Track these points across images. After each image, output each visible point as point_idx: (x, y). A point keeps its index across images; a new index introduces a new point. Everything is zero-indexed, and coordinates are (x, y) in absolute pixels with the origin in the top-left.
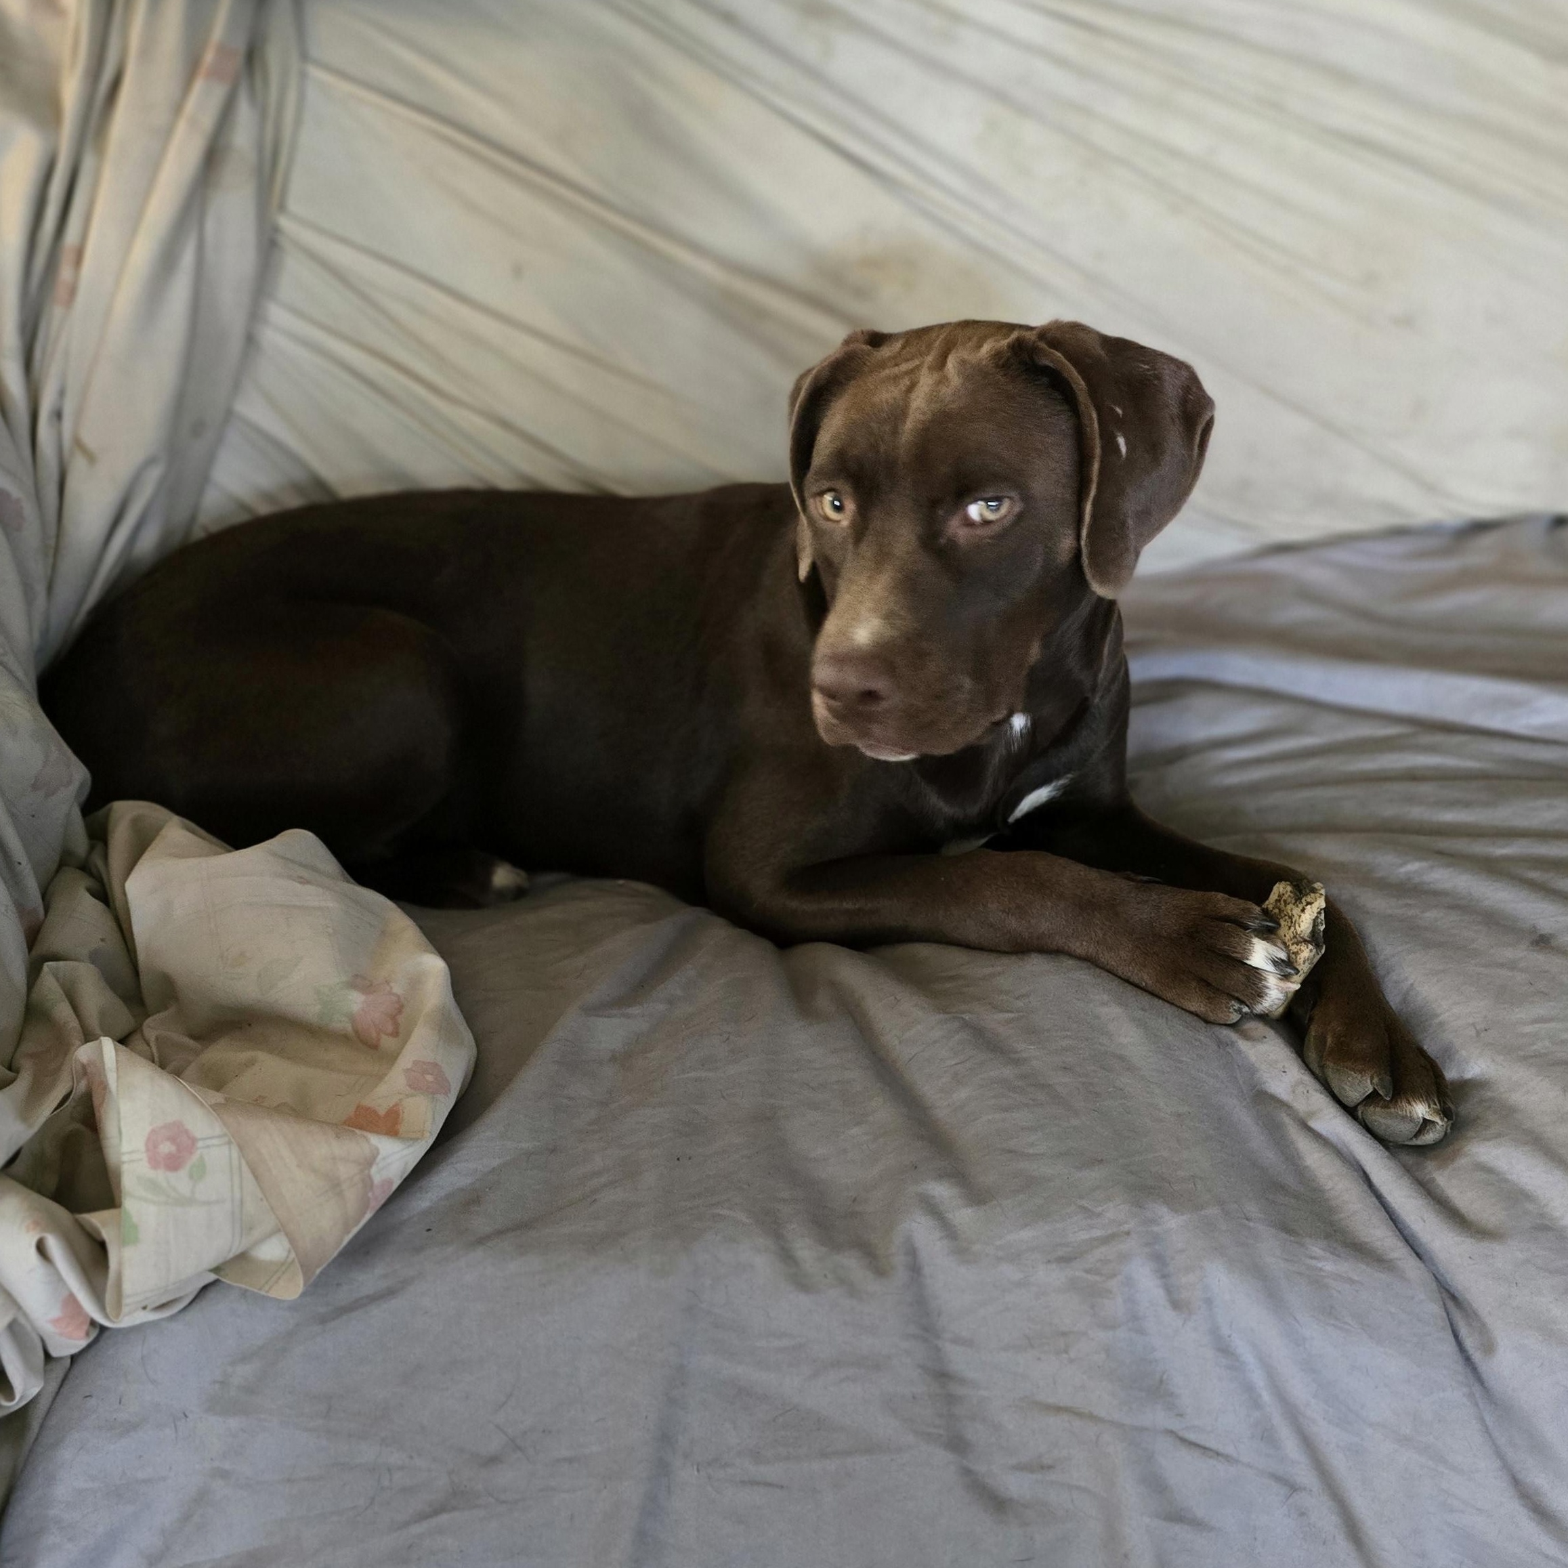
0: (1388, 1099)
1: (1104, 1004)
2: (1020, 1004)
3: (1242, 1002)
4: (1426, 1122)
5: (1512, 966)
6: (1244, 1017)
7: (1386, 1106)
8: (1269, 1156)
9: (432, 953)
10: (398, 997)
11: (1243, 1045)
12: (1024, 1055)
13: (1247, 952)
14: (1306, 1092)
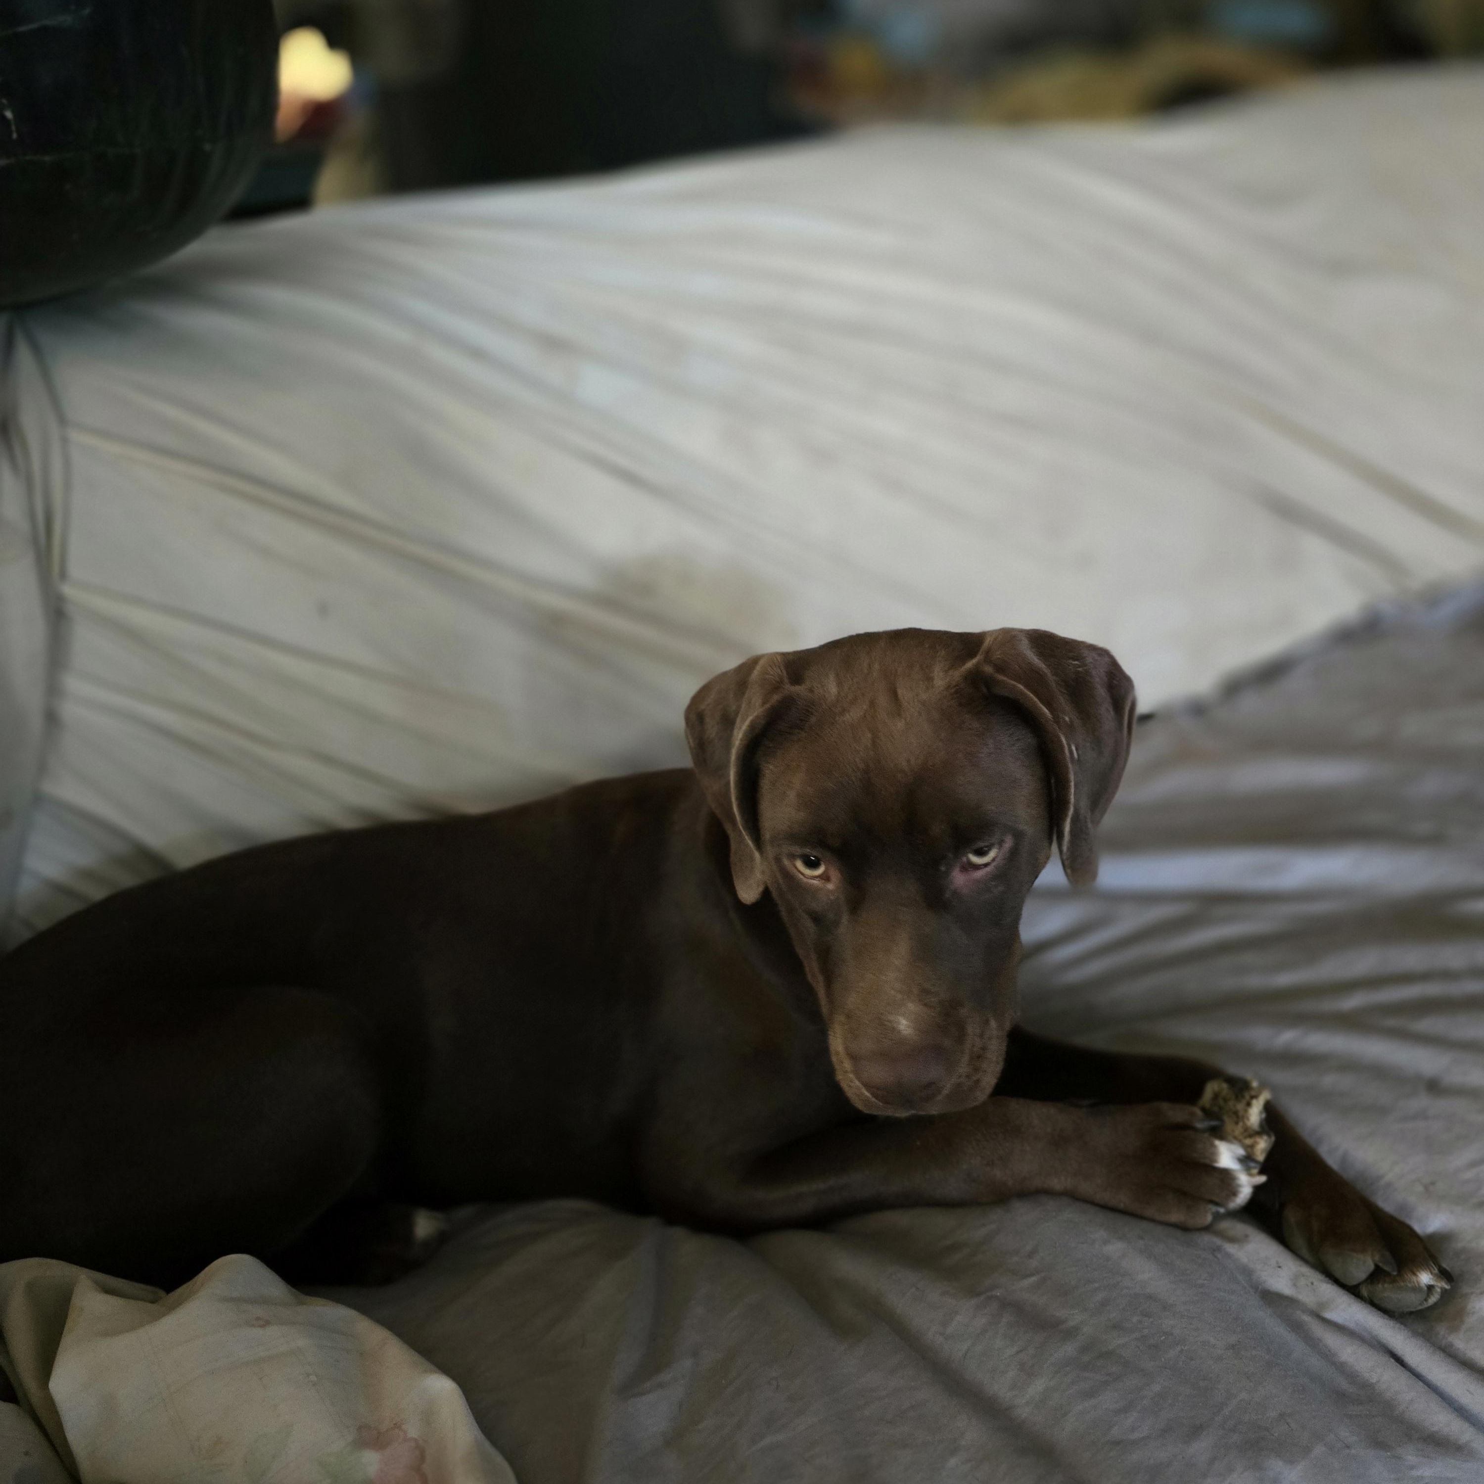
0: (1395, 1273)
1: (1106, 1242)
2: (1034, 1263)
3: (1217, 1204)
4: (1430, 1288)
5: (1422, 1115)
6: (1217, 1217)
7: (1394, 1281)
8: (1315, 1362)
9: (436, 1372)
10: (416, 1440)
11: (1230, 1248)
12: (1071, 1323)
13: (1214, 1154)
14: (1310, 1284)
